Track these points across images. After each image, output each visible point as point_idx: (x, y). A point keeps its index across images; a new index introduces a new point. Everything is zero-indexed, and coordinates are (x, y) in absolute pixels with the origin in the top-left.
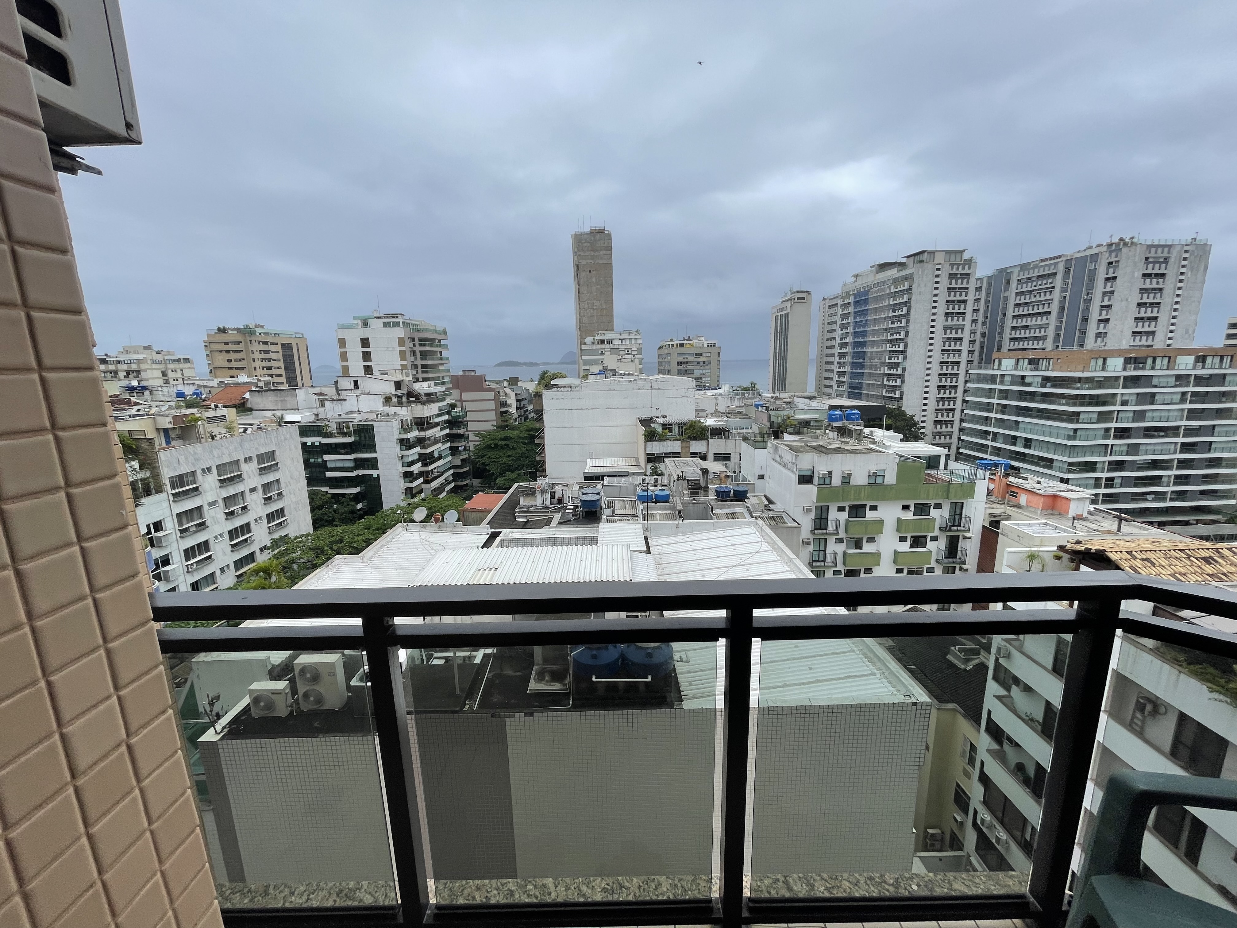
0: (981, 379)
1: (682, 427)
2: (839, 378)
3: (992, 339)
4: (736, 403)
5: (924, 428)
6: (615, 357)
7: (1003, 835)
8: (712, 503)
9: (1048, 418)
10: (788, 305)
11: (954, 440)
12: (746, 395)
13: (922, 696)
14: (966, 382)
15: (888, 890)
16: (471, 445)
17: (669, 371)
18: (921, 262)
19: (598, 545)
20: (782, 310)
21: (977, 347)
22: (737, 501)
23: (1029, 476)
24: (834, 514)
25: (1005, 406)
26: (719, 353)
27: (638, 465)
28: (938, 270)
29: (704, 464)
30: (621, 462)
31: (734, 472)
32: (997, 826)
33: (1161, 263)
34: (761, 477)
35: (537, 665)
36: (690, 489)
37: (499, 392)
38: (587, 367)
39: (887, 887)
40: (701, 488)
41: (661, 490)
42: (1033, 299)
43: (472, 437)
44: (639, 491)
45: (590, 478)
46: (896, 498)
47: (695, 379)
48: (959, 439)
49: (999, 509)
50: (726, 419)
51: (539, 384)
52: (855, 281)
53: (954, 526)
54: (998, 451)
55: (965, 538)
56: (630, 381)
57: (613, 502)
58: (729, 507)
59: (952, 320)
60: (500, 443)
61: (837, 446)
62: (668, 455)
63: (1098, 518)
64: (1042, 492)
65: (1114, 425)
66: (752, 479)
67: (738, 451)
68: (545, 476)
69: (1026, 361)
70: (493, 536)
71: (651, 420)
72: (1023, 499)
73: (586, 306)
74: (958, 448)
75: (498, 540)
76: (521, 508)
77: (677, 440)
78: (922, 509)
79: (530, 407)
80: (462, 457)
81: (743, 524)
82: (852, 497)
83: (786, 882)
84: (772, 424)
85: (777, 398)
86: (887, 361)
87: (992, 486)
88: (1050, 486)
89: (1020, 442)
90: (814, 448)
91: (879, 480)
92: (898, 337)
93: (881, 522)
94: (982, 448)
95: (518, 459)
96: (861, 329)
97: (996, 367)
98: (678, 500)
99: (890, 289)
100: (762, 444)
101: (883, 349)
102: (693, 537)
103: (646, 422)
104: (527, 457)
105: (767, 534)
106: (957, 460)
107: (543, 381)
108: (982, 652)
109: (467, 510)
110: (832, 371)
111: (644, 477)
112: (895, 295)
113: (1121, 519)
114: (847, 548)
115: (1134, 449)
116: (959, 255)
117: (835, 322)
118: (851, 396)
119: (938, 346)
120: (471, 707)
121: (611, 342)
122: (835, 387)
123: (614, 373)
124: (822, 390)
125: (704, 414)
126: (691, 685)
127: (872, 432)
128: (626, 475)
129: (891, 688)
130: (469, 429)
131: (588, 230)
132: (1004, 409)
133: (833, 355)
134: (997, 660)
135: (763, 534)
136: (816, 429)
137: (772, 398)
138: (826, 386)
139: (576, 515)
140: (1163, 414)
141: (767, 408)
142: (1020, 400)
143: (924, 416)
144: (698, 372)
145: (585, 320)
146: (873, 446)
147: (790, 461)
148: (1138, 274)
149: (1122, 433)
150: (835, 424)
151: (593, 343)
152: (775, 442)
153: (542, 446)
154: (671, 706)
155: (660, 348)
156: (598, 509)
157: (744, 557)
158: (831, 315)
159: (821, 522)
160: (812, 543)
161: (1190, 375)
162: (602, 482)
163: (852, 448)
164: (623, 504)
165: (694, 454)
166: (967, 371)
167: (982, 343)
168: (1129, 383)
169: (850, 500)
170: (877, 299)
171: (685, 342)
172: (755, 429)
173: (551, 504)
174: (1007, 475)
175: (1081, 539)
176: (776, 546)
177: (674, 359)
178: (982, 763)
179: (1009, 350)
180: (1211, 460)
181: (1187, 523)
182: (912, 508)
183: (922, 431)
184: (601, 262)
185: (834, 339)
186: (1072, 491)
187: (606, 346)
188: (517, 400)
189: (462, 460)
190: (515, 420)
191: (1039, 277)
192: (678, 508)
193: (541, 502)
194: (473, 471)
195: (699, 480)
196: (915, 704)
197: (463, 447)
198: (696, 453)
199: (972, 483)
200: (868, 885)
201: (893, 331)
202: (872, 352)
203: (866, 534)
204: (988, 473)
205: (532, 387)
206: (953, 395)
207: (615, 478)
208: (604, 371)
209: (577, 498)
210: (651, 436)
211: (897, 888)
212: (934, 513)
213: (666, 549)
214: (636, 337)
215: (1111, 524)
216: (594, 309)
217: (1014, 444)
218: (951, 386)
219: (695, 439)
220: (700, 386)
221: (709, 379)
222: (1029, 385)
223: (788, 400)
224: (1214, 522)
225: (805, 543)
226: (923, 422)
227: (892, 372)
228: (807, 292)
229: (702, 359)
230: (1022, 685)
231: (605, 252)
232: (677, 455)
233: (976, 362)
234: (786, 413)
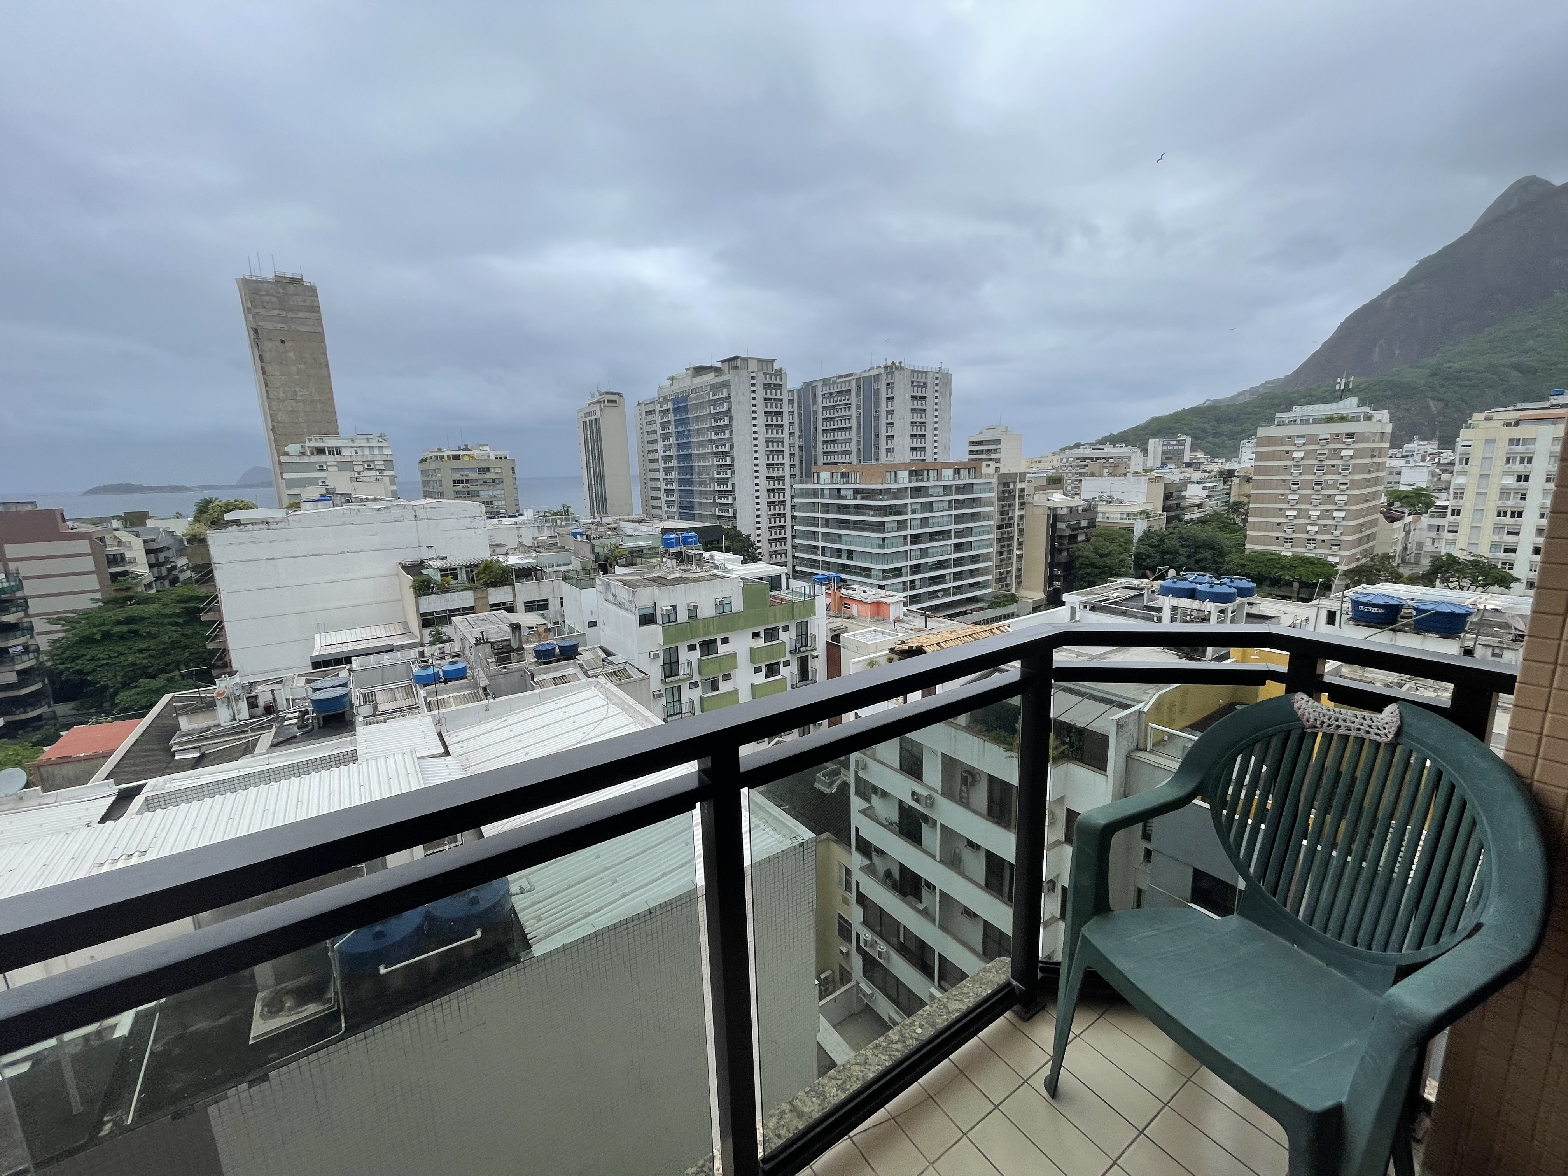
0: (805, 493)
1: (472, 571)
2: (667, 497)
3: (808, 451)
4: (547, 533)
5: (760, 547)
6: (347, 474)
7: (883, 947)
8: (532, 668)
9: (863, 530)
10: (597, 408)
11: (789, 558)
12: (559, 521)
13: (807, 834)
14: (792, 497)
15: (897, 1050)
16: (43, 643)
17: (442, 493)
18: (736, 368)
19: (359, 761)
20: (590, 414)
21: (797, 461)
22: (565, 660)
23: (857, 586)
24: (684, 656)
25: (827, 520)
26: (513, 468)
27: (408, 633)
28: (753, 378)
29: (513, 618)
30: (379, 632)
31: (556, 623)
32: (878, 941)
33: (922, 387)
34: (593, 624)
35: (262, 990)
36: (496, 654)
37: (102, 539)
38: (296, 491)
39: (895, 1046)
40: (513, 650)
41: (451, 663)
42: (837, 415)
43: (39, 625)
44: (416, 670)
45: (321, 664)
46: (746, 627)
47: (483, 503)
48: (794, 557)
49: (838, 623)
50: (535, 554)
51: (197, 520)
52: (672, 385)
53: (802, 646)
54: (827, 566)
55: (814, 657)
56: (379, 510)
57: (372, 694)
58: (556, 670)
59: (772, 432)
60: (116, 629)
61: (678, 575)
62: (455, 612)
63: (911, 618)
64: (868, 601)
65: (909, 532)
66: (581, 628)
67: (558, 595)
68: (232, 673)
69: (839, 474)
70: (124, 799)
71: (422, 564)
72: (855, 609)
73: (281, 395)
74: (794, 567)
75: (139, 800)
76: (183, 736)
77: (466, 589)
78: (772, 634)
79: (182, 562)
80: (18, 667)
81: (581, 687)
82: (701, 633)
83: (794, 1109)
84: (597, 555)
85: (599, 524)
86: (716, 476)
87: (829, 601)
88: (874, 594)
89: (844, 555)
90: (653, 580)
91: (727, 608)
92: (723, 450)
93: (734, 655)
94: (814, 564)
95: (164, 652)
96: (685, 441)
97: (816, 481)
98: (481, 672)
99: (709, 396)
100: (588, 582)
101: (710, 463)
102: (512, 719)
103: (414, 569)
104: (185, 647)
105: (613, 694)
106: (794, 578)
107: (206, 515)
108: (843, 771)
109: (49, 763)
110: (659, 489)
111: (421, 649)
112: (715, 402)
113: (927, 616)
114: (703, 692)
115: (924, 553)
116: (770, 365)
117: (655, 432)
118: (683, 517)
119: (763, 461)
120: (118, 1124)
121: (337, 451)
122: (665, 508)
123: (348, 498)
124: (651, 512)
125: (503, 550)
126: (540, 920)
127: (712, 556)
128: (390, 649)
129: (777, 836)
130: (31, 611)
131: (269, 276)
132: (827, 522)
133: (658, 470)
134: (856, 773)
135: (608, 694)
136: (650, 558)
137: (593, 523)
138: (654, 507)
139: (307, 726)
140: (940, 520)
141: (588, 537)
142: (839, 513)
143: (759, 535)
144: (486, 494)
145: (280, 416)
146: (715, 572)
147: (627, 598)
148: (908, 397)
149: (916, 539)
150: (672, 550)
151: (303, 454)
152: (605, 578)
153: (218, 626)
154: (516, 960)
155: (423, 461)
156: (348, 709)
157: (587, 730)
158: (650, 423)
159: (671, 668)
160: (664, 695)
161: (952, 485)
162: (348, 666)
163: (694, 576)
164: (390, 694)
165: (495, 607)
166: (792, 486)
167: (801, 456)
168: (914, 494)
169: (699, 636)
170: (699, 406)
171: (461, 453)
172: (576, 564)
173: (251, 717)
174: (839, 588)
175: (904, 639)
176: (626, 707)
177: (446, 476)
178: (858, 883)
179: (824, 464)
180: (973, 556)
181: (965, 613)
182: (762, 635)
183: (759, 551)
184: (302, 329)
185: (657, 451)
186: (890, 596)
187: (327, 458)
188: (149, 552)
189: (19, 673)
190: (149, 586)
191: (838, 392)
192: (483, 684)
193: (229, 718)
194: (54, 692)
195: (509, 640)
196: (802, 844)
197: (20, 648)
198: (498, 604)
199: (812, 597)
200: (877, 1056)
201: (717, 443)
202: (699, 466)
203: (720, 671)
204: (824, 587)
205: (181, 528)
206: (782, 511)
207: (372, 657)
208: (329, 496)
209: (304, 699)
210: (423, 588)
211: (904, 1042)
212: (783, 636)
213: (474, 744)
214: (380, 444)
215: (919, 622)
216: (297, 401)
217: (840, 557)
218: (779, 502)
219: (495, 585)
220: (491, 513)
221: (504, 503)
222: (844, 498)
223: (613, 526)
224: (982, 609)
225: (657, 696)
226: (759, 541)
227: (722, 489)
228: (618, 394)
229: (488, 476)
230: (879, 793)
231: (307, 315)
232: (470, 610)
233: (798, 477)
234: (613, 541)
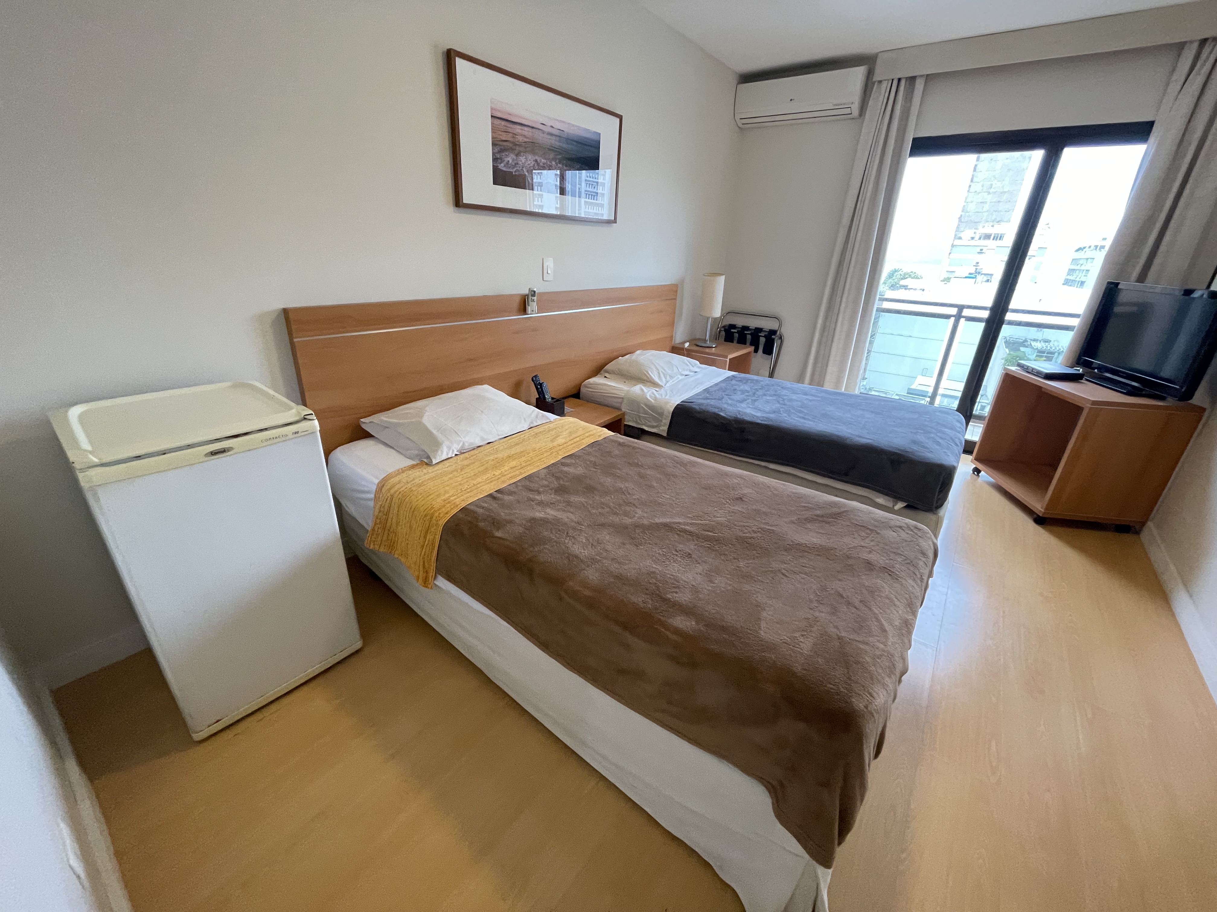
38: (954, 268)
73: (979, 189)
107: (890, 280)
145: (972, 207)
151: (973, 238)
216: (989, 193)
